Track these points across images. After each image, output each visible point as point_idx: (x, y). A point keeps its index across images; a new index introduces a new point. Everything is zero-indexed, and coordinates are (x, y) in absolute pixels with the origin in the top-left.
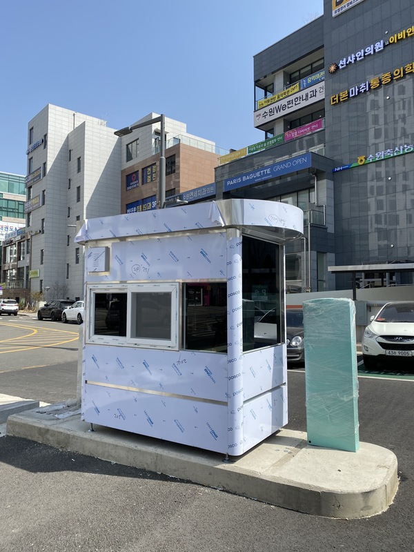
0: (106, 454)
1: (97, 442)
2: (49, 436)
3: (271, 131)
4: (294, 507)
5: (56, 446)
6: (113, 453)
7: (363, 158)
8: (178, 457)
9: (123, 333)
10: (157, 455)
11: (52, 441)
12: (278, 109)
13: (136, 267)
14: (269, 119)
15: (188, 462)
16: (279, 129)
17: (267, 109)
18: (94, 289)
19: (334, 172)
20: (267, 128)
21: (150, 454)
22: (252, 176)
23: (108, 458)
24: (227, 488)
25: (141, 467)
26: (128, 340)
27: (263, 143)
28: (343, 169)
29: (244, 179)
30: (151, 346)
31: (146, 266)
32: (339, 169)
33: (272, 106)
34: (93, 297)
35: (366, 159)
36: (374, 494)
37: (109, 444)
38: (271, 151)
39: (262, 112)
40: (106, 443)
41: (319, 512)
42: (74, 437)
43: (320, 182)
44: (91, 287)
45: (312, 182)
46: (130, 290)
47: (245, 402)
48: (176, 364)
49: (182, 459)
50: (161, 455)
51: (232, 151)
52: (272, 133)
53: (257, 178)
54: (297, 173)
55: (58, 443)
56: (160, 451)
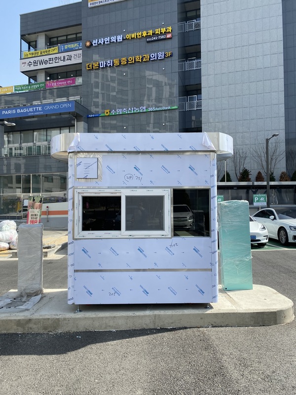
0: (104, 326)
1: (92, 318)
2: (31, 325)
3: (35, 78)
5: (41, 331)
6: (111, 323)
7: (108, 111)
8: (174, 313)
9: (118, 228)
10: (155, 316)
11: (36, 329)
12: (41, 62)
13: (128, 176)
14: (32, 68)
15: (183, 315)
16: (41, 78)
17: (32, 60)
18: (83, 193)
19: (88, 117)
20: (32, 75)
21: (149, 316)
22: (25, 110)
23: (106, 328)
24: (215, 325)
25: (141, 328)
26: (124, 232)
27: (27, 85)
28: (95, 117)
29: (18, 111)
30: (145, 236)
31: (139, 175)
32: (91, 116)
33: (36, 59)
34: (81, 199)
35: (110, 112)
37: (107, 318)
39: (27, 61)
40: (102, 318)
41: (276, 323)
42: (65, 319)
43: (79, 123)
44: (80, 191)
45: (73, 122)
46: (124, 194)
48: (169, 247)
49: (178, 313)
50: (159, 315)
52: (36, 80)
53: (30, 112)
54: (60, 114)
55: (45, 328)
56: (157, 312)
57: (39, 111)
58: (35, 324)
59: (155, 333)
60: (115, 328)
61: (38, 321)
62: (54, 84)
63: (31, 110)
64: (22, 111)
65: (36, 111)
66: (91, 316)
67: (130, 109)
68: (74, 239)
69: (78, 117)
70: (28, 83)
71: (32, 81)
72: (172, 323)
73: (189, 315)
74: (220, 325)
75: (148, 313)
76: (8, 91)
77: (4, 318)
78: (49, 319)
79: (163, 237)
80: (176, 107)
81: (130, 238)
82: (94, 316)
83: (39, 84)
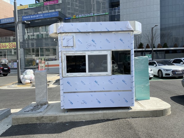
2: (43, 119)
6: (83, 117)
7: (75, 16)
8: (113, 112)
11: (46, 121)
13: (89, 45)
15: (118, 113)
18: (66, 54)
19: (65, 19)
24: (133, 117)
25: (97, 119)
26: (87, 73)
28: (68, 19)
29: (31, 17)
30: (98, 75)
34: (65, 57)
37: (80, 115)
40: (78, 115)
42: (60, 116)
43: (61, 22)
46: (87, 54)
48: (110, 80)
49: (115, 112)
51: (21, 5)
54: (52, 18)
55: (50, 121)
56: (105, 112)
57: (41, 17)
58: (45, 119)
59: (104, 122)
60: (84, 120)
61: (47, 117)
62: (48, 3)
63: (37, 16)
64: (33, 17)
65: (40, 17)
66: (73, 114)
68: (63, 77)
69: (60, 19)
71: (37, 2)
72: (112, 117)
73: (120, 112)
74: (135, 117)
75: (100, 112)
76: (25, 7)
77: (30, 116)
78: (52, 116)
79: (107, 75)
80: (108, 13)
81: (91, 76)
82: (74, 114)
83: (41, 3)
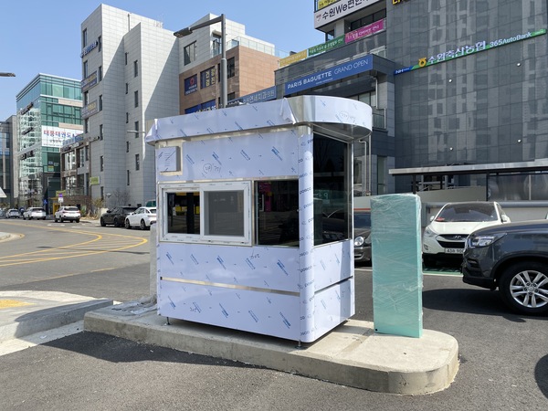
0: (183, 345)
2: (126, 331)
3: (332, 32)
4: (363, 385)
5: (133, 339)
6: (190, 344)
7: (424, 60)
8: (253, 346)
9: (197, 231)
10: (233, 344)
12: (339, 10)
13: (208, 166)
14: (329, 20)
15: (262, 350)
16: (340, 30)
17: (327, 10)
18: (168, 189)
19: (395, 75)
20: (328, 29)
21: (226, 343)
22: (313, 79)
23: (185, 348)
24: (300, 372)
25: (218, 356)
26: (202, 237)
27: (323, 45)
28: (404, 72)
29: (305, 82)
30: (224, 242)
31: (218, 165)
32: (400, 71)
33: (332, 7)
34: (165, 196)
35: (427, 61)
36: (438, 373)
37: (186, 336)
38: (332, 53)
39: (322, 12)
40: (182, 335)
41: (386, 390)
42: (151, 330)
43: (380, 85)
44: (163, 186)
45: (373, 85)
47: (316, 293)
50: (237, 344)
51: (292, 53)
52: (333, 35)
53: (318, 81)
54: (358, 75)
56: (235, 340)
57: (328, 78)
58: (129, 330)
60: (192, 350)
62: (355, 35)
63: (319, 77)
64: (308, 81)
65: (325, 78)
67: (458, 50)
68: (159, 242)
69: (380, 77)
70: (324, 41)
71: (330, 37)
72: (251, 358)
73: (269, 351)
74: (307, 374)
75: (226, 339)
76: (302, 57)
78: (139, 327)
79: (243, 245)
80: (542, 32)
81: (210, 243)
83: (337, 39)
